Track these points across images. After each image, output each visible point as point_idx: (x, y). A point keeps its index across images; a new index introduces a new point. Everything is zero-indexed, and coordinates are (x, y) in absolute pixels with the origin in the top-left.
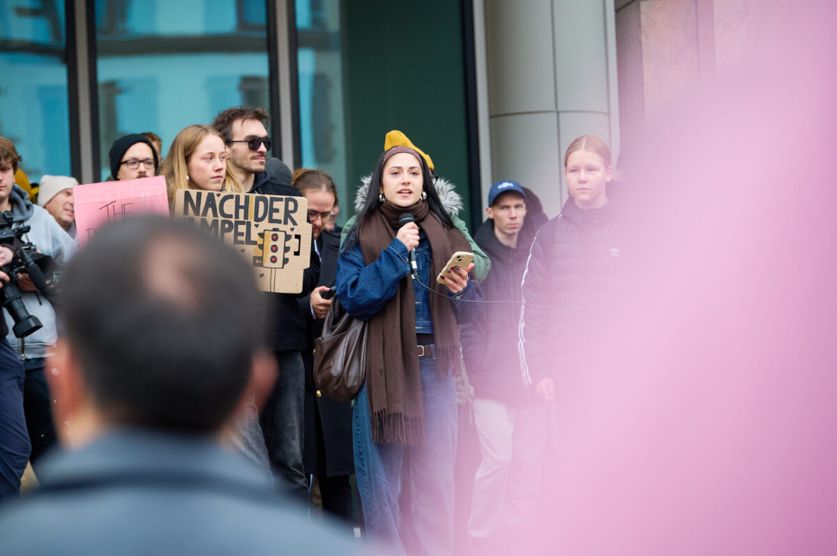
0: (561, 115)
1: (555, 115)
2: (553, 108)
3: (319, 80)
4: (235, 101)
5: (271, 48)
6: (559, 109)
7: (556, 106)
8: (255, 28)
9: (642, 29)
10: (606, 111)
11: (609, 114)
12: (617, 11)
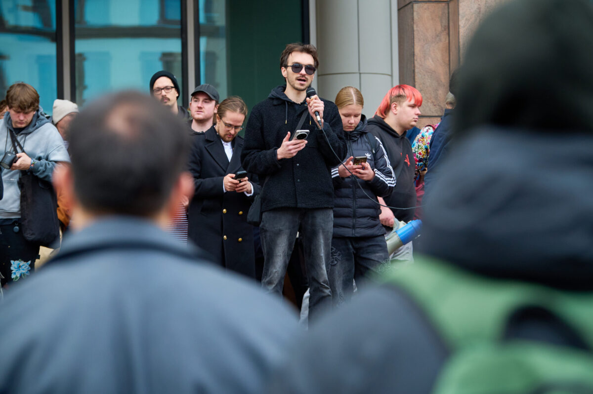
0: (362, 75)
1: (358, 75)
2: (357, 71)
3: (210, 56)
4: (159, 67)
5: (183, 35)
6: (361, 72)
7: (359, 70)
8: (172, 22)
9: (415, 21)
10: (390, 73)
11: (392, 76)
12: (399, 10)
